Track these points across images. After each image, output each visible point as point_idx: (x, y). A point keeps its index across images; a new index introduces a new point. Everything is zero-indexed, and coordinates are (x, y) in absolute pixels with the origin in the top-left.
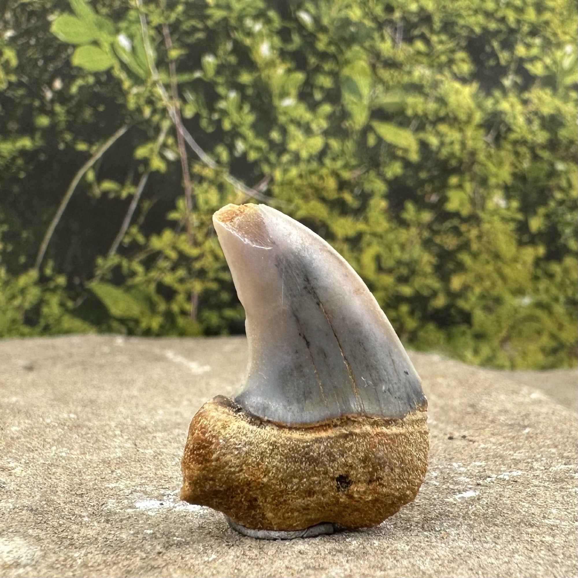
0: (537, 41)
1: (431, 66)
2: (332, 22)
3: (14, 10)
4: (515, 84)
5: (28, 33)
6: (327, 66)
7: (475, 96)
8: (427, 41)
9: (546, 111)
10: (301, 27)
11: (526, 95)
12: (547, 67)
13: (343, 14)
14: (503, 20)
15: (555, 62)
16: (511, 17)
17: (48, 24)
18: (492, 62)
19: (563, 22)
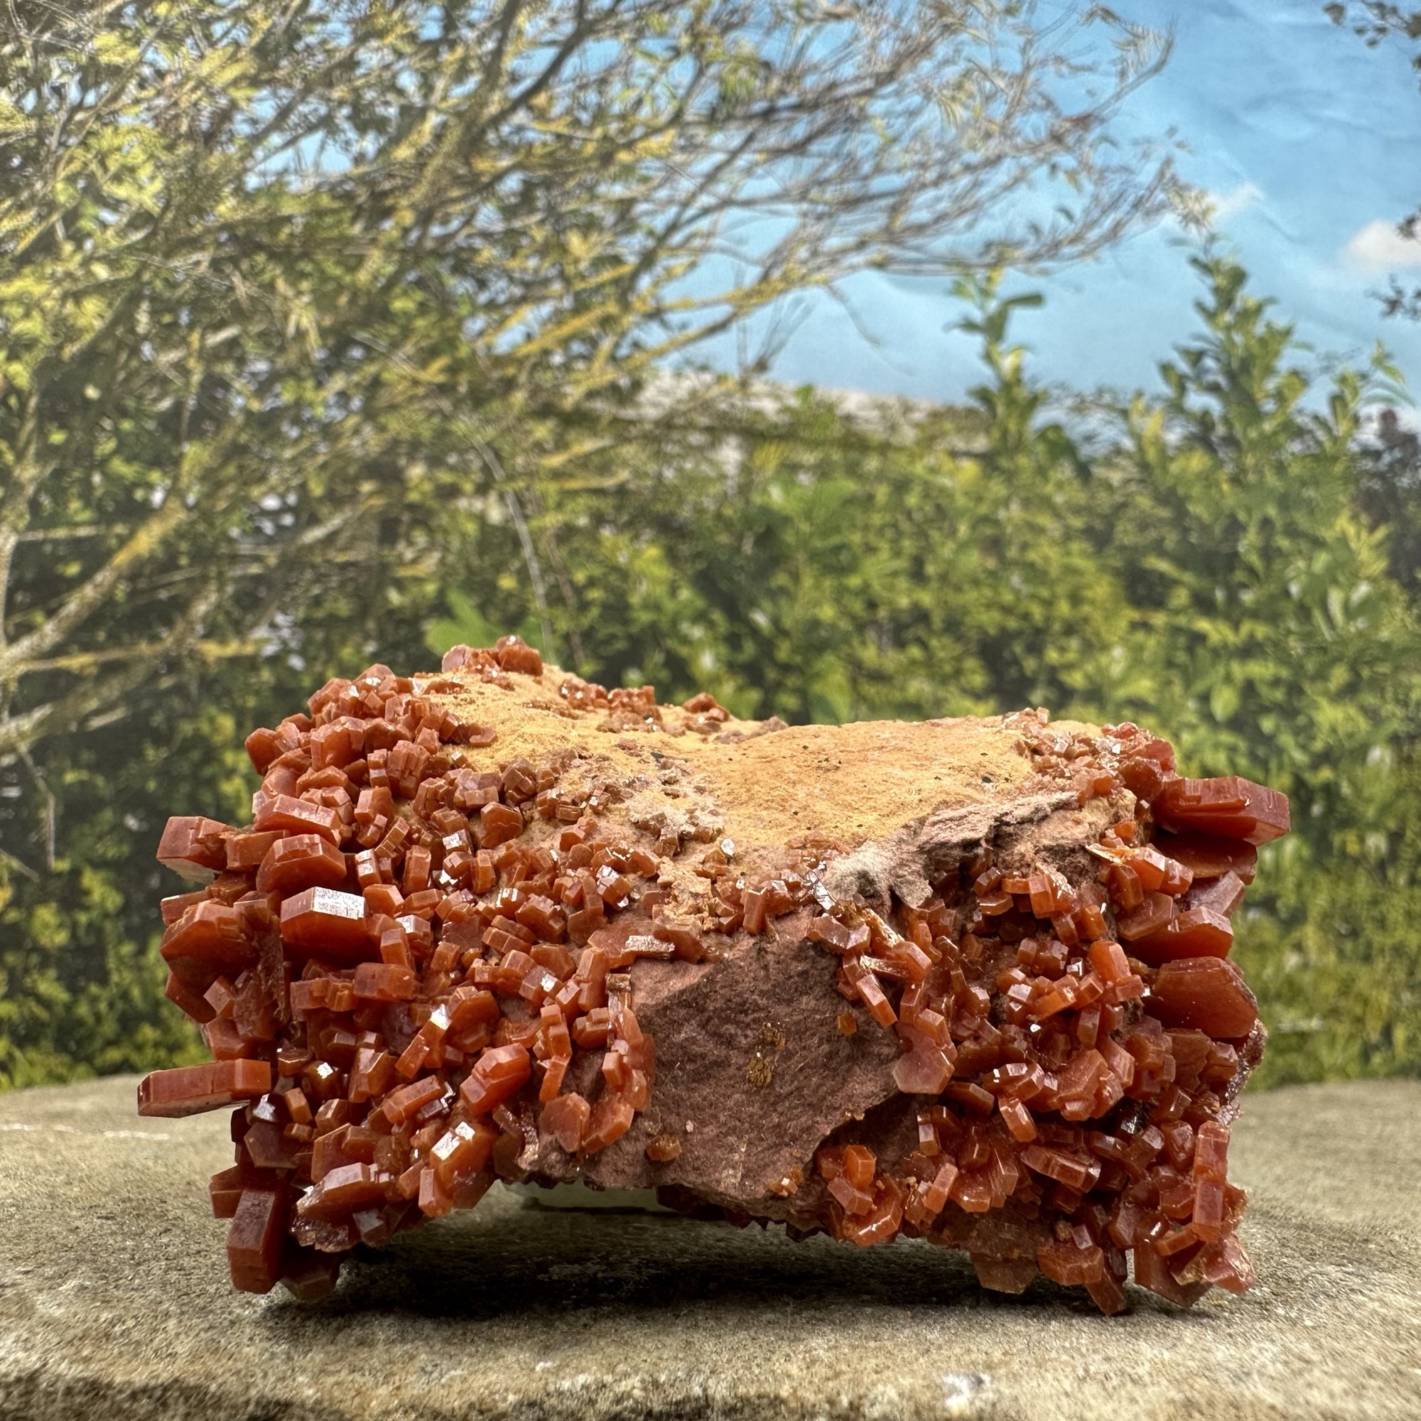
0: (1074, 643)
1: (931, 677)
2: (796, 623)
3: (378, 619)
4: (1048, 699)
5: (395, 646)
6: (792, 681)
8: (924, 645)
10: (754, 631)
12: (1088, 677)
13: (810, 613)
14: (1026, 616)
15: (1099, 670)
16: (1037, 612)
17: (421, 635)
18: (1013, 672)
19: (1107, 618)
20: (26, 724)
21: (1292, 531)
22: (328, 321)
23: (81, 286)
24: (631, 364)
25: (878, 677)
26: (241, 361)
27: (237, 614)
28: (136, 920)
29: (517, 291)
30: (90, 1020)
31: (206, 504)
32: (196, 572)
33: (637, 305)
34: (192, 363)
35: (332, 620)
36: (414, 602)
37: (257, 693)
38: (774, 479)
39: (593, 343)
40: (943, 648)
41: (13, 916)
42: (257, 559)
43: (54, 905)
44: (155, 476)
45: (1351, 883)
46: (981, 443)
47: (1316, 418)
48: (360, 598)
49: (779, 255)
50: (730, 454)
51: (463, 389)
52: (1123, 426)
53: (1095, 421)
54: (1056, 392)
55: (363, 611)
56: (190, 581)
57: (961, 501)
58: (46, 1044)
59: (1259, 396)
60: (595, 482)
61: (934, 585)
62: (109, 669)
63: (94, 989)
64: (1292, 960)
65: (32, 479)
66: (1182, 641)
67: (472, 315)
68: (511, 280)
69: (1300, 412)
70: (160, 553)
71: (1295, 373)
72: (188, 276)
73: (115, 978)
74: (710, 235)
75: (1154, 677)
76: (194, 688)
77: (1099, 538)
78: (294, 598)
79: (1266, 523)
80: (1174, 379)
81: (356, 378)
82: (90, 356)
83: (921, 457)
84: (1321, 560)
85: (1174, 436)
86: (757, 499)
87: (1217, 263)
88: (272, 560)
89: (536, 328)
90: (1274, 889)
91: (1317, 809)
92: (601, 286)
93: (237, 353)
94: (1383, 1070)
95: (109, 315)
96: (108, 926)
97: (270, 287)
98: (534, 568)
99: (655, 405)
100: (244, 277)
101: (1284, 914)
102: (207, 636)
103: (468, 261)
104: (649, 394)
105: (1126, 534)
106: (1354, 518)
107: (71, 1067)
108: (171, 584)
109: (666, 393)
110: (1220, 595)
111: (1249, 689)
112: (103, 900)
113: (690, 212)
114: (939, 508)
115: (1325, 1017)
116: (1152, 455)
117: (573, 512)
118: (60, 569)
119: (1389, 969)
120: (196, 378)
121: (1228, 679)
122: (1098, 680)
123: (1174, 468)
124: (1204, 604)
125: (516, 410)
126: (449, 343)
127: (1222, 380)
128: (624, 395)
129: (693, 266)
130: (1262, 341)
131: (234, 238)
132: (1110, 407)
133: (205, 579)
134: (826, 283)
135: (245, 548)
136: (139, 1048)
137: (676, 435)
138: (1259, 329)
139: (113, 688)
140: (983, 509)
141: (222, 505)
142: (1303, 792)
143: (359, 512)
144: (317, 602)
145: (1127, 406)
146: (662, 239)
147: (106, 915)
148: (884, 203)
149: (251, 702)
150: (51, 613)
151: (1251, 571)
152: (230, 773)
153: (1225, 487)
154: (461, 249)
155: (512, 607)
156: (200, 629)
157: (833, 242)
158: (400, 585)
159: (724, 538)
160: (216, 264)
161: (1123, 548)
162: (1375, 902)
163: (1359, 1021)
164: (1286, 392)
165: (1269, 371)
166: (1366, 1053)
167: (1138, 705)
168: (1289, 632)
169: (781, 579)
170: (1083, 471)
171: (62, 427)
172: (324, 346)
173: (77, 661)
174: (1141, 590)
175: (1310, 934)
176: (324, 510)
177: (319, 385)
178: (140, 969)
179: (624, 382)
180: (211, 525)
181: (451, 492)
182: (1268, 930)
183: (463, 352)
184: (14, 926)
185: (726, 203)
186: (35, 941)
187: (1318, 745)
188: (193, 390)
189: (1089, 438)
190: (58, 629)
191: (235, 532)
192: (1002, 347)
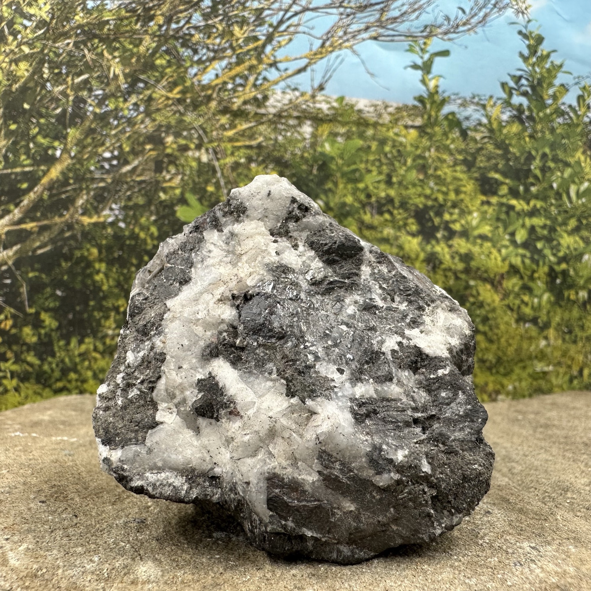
0: (457, 211)
1: (394, 227)
2: (336, 204)
3: (156, 205)
4: (444, 236)
5: (163, 217)
7: (420, 244)
8: (391, 214)
9: (463, 251)
11: (450, 242)
12: (462, 226)
13: (342, 200)
14: (436, 200)
15: (467, 223)
16: (441, 197)
17: (174, 212)
18: (430, 224)
19: (471, 199)
20: (10, 253)
21: (555, 159)
22: (127, 71)
23: (18, 56)
24: (263, 87)
25: (371, 227)
26: (90, 90)
27: (96, 204)
28: (64, 331)
29: (212, 54)
30: (49, 371)
31: (79, 156)
32: (77, 186)
33: (265, 59)
34: (69, 91)
35: (136, 206)
36: (170, 197)
37: (106, 238)
38: (326, 140)
39: (246, 78)
40: (400, 215)
41: (14, 331)
42: (103, 180)
43: (30, 327)
44: (56, 144)
45: (570, 311)
46: (419, 122)
47: (570, 106)
48: (147, 196)
49: (330, 34)
50: (307, 129)
51: (188, 101)
52: (483, 112)
53: (470, 110)
54: (453, 97)
55: (149, 202)
56: (74, 190)
57: (409, 148)
58: (32, 381)
59: (546, 97)
60: (247, 143)
61: (396, 186)
62: (43, 229)
63: (50, 359)
64: (543, 343)
65: (4, 146)
66: (504, 209)
67: (192, 66)
68: (208, 49)
69: (563, 104)
70: (61, 177)
71: (562, 85)
72: (64, 50)
73: (58, 354)
74: (298, 25)
75: (491, 225)
76: (79, 236)
77: (469, 164)
78: (119, 197)
79: (544, 155)
80: (507, 90)
81: (141, 97)
82: (24, 89)
83: (392, 128)
84: (568, 172)
85: (505, 117)
86: (319, 149)
87: (531, 33)
88: (109, 181)
89: (220, 72)
90: (537, 314)
91: (558, 281)
92: (249, 51)
93: (89, 86)
94: (578, 386)
95: (31, 70)
96: (53, 334)
97: (101, 55)
98: (222, 182)
99: (274, 107)
100: (89, 51)
101: (541, 325)
102: (83, 214)
103: (189, 40)
104: (271, 102)
105: (481, 162)
106: (584, 153)
107: (43, 389)
108: (67, 191)
109: (279, 101)
110: (521, 188)
111: (532, 230)
112: (50, 324)
113: (289, 14)
114: (399, 151)
115: (555, 365)
116: (495, 126)
117: (238, 156)
118: (19, 186)
119: (584, 346)
120: (71, 98)
121: (523, 226)
122: (467, 227)
123: (505, 131)
124: (514, 193)
125: (212, 110)
126: (182, 79)
127: (529, 89)
128: (259, 103)
129: (290, 40)
130: (549, 71)
131: (84, 32)
132: (477, 104)
133: (81, 189)
134: (351, 47)
135: (97, 175)
136: (70, 381)
137: (283, 121)
138: (548, 65)
139: (46, 237)
140: (419, 152)
141: (86, 156)
142: (553, 274)
143: (145, 158)
144: (129, 198)
145: (486, 102)
146: (276, 28)
147: (52, 330)
148: (378, 7)
149: (104, 242)
150: (17, 205)
151: (536, 177)
152: (98, 272)
153: (527, 139)
154: (185, 34)
155: (213, 199)
156: (80, 211)
157: (354, 27)
158: (165, 190)
159: (304, 167)
160: (76, 44)
161: (480, 168)
162: (580, 319)
163: (570, 367)
164: (558, 94)
165: (551, 85)
166: (571, 381)
167: (483, 238)
168: (552, 204)
169: (330, 185)
170: (464, 134)
171: (15, 122)
172: (126, 82)
173: (29, 226)
174: (487, 187)
175: (551, 333)
176: (130, 158)
177: (125, 100)
178: (68, 351)
179: (260, 96)
180: (82, 165)
181: (184, 149)
182: (533, 331)
183: (188, 84)
184: (15, 335)
185: (305, 9)
186: (24, 341)
187: (561, 254)
188: (71, 103)
189: (467, 118)
190: (20, 212)
191: (92, 168)
192: (430, 76)
